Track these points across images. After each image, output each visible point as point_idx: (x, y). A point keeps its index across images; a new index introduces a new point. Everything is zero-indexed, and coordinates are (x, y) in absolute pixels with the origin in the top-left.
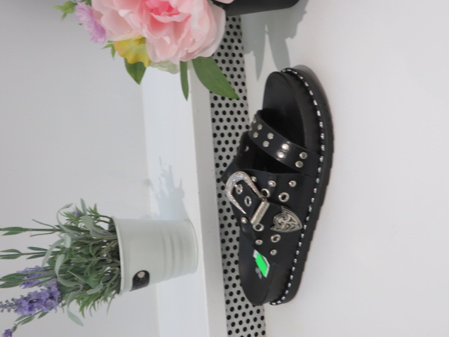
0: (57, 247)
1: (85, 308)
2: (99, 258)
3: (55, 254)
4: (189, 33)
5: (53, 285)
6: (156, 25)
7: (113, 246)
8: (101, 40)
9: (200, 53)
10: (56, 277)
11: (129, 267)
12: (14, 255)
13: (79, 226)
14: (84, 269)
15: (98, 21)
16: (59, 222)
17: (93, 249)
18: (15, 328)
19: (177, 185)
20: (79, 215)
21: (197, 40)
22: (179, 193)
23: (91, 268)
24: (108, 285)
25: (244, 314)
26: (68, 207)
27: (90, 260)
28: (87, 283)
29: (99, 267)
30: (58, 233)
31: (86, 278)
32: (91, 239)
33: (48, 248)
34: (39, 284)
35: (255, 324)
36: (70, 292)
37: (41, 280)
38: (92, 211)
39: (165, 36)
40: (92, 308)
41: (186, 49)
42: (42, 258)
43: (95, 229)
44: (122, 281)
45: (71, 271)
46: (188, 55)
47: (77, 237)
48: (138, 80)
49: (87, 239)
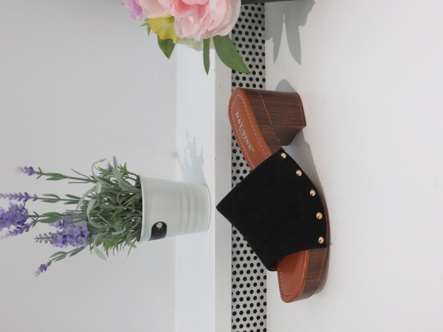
1: (109, 248)
4: (209, 14)
5: (84, 225)
6: (183, 6)
7: (137, 198)
8: (138, 17)
9: (218, 31)
10: (87, 220)
11: (150, 217)
12: (54, 199)
13: (111, 180)
14: (111, 215)
15: (136, 1)
16: (93, 173)
17: (120, 200)
18: (49, 264)
19: (198, 155)
20: (110, 170)
21: (215, 21)
22: (200, 161)
23: (117, 215)
25: (248, 272)
26: (102, 161)
27: (116, 207)
28: (113, 227)
29: (124, 215)
30: (91, 183)
31: (112, 222)
32: (119, 190)
35: (258, 282)
37: (74, 220)
38: (121, 168)
39: (189, 16)
40: (116, 248)
41: (206, 28)
42: (76, 205)
43: (123, 182)
44: (143, 228)
45: (100, 215)
46: (208, 33)
47: (107, 187)
48: (168, 54)
49: (116, 190)
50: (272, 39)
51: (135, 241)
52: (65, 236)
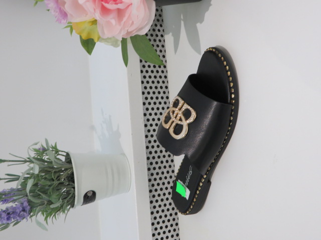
0: (27, 174)
1: (49, 218)
2: (59, 182)
3: (26, 179)
4: (130, 16)
5: (25, 201)
6: (105, 11)
7: (69, 172)
9: (136, 32)
10: (27, 196)
11: (81, 187)
13: (43, 158)
14: (48, 190)
15: (62, 8)
16: (29, 155)
17: (54, 175)
19: (115, 129)
20: (44, 150)
21: (135, 23)
22: (117, 135)
23: (53, 189)
24: (66, 201)
25: (164, 222)
26: (36, 144)
27: (52, 183)
28: (50, 199)
29: (59, 188)
30: (28, 163)
31: (50, 196)
32: (53, 168)
33: (21, 175)
34: (14, 201)
35: (172, 229)
36: (37, 206)
37: (15, 198)
38: (53, 147)
39: (111, 19)
40: (54, 217)
41: (126, 29)
43: (56, 160)
44: (76, 197)
45: (38, 191)
46: (128, 33)
47: (43, 166)
48: (89, 51)
49: (50, 168)
50: (171, 34)
51: (70, 208)
52: (8, 214)
